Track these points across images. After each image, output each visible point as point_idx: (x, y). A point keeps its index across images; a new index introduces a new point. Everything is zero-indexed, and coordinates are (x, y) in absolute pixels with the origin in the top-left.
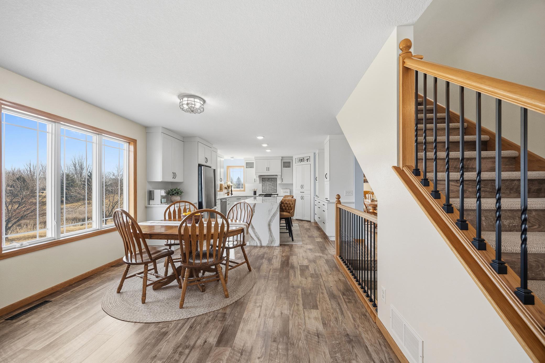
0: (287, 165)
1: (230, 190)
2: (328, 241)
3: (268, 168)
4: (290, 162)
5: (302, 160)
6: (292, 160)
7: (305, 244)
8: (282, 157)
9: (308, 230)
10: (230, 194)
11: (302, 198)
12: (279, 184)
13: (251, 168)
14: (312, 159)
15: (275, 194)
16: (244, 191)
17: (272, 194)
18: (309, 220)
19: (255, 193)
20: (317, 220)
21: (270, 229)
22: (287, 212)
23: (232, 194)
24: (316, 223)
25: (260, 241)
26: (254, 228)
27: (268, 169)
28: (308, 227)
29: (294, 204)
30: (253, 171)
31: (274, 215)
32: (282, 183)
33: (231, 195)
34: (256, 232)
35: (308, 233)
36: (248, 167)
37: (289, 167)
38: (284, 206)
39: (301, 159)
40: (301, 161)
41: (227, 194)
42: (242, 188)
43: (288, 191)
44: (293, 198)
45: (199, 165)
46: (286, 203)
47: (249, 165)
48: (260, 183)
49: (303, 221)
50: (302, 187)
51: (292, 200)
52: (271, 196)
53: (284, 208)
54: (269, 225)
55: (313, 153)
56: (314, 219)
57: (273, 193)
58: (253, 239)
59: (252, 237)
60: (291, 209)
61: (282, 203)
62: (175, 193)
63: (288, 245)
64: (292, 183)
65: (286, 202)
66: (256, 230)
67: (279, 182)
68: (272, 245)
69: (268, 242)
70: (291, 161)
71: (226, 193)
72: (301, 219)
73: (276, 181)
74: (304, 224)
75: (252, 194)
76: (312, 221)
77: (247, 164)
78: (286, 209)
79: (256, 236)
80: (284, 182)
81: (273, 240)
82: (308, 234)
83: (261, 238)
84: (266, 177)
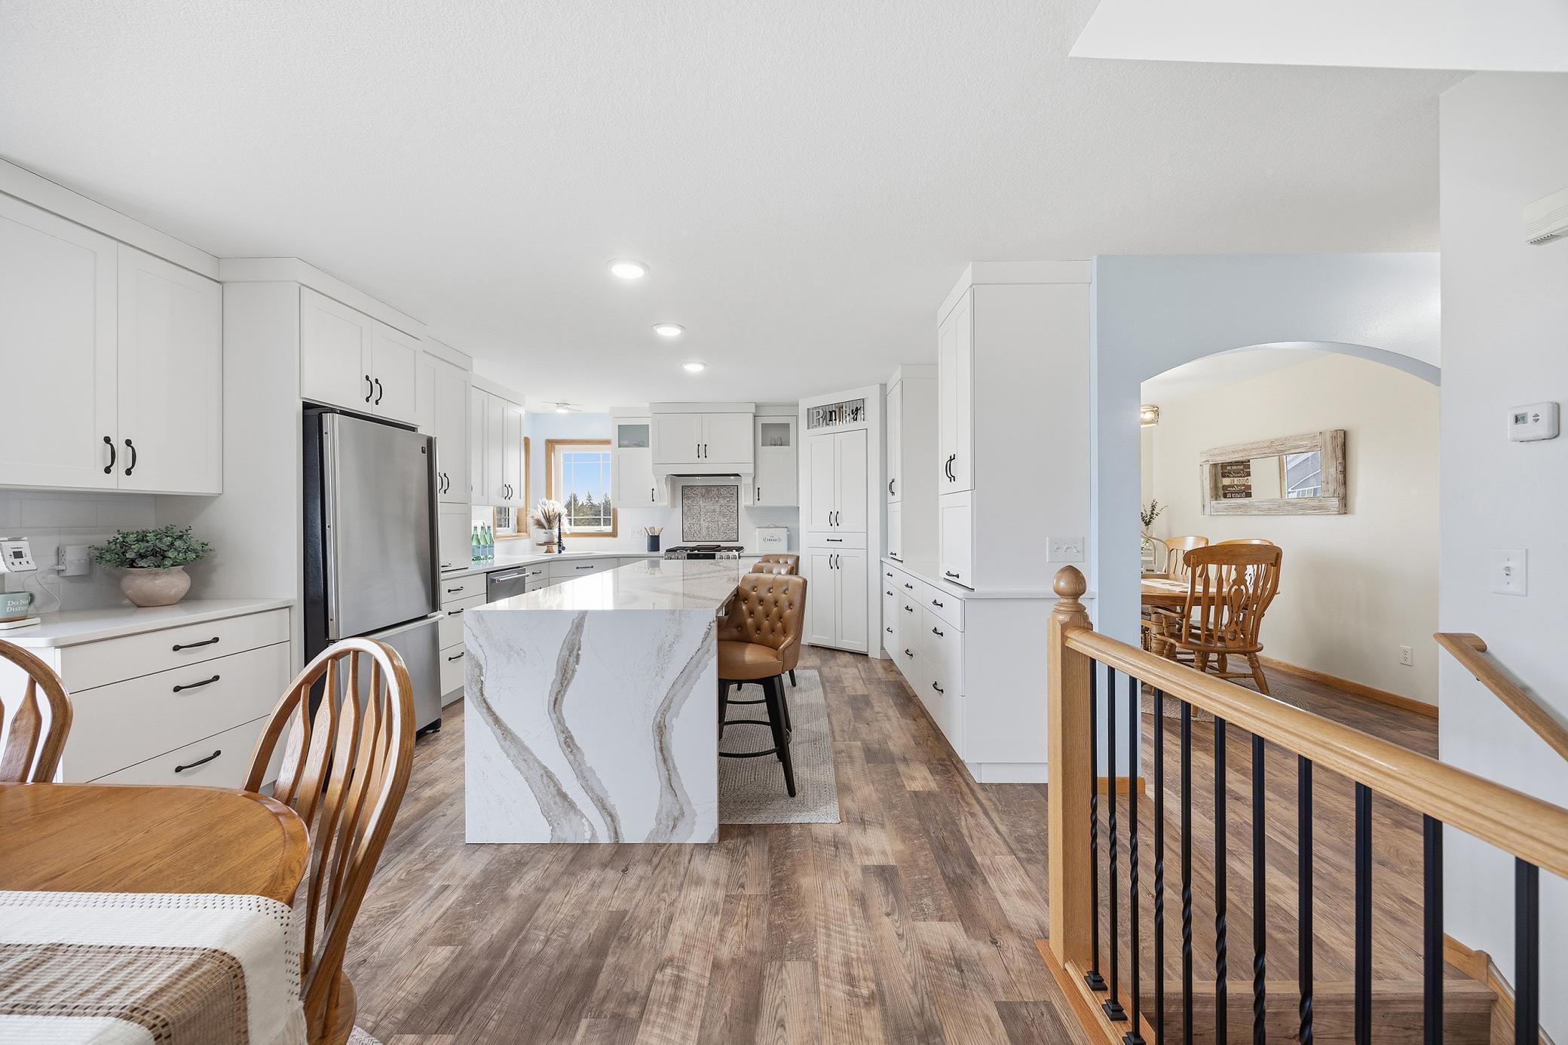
0: (775, 434)
1: (556, 531)
2: (965, 789)
3: (702, 448)
4: (789, 424)
5: (831, 415)
6: (797, 417)
7: (856, 822)
8: (757, 406)
9: (859, 704)
10: (555, 548)
11: (835, 562)
12: (747, 508)
13: (639, 445)
14: (872, 410)
15: (730, 549)
16: (614, 534)
17: (718, 548)
18: (863, 650)
19: (654, 543)
20: (894, 650)
21: (663, 750)
22: (762, 643)
23: (564, 548)
24: (889, 663)
25: (611, 815)
26: (575, 745)
27: (702, 450)
28: (860, 689)
29: (797, 603)
30: (644, 456)
31: (687, 675)
32: (758, 504)
33: (560, 552)
34: (591, 769)
35: (863, 728)
36: (626, 443)
37: (783, 442)
38: (751, 613)
39: (831, 413)
40: (831, 420)
41: (545, 548)
42: (607, 522)
43: (782, 533)
44: (794, 570)
45: (307, 406)
46: (761, 601)
47: (632, 436)
48: (674, 505)
49: (838, 655)
50: (834, 519)
51: (787, 582)
52: (713, 557)
53: (750, 620)
54: (661, 730)
55: (878, 385)
56: (882, 648)
57: (723, 544)
58: (572, 806)
59: (564, 796)
60: (785, 632)
61: (738, 597)
62: (142, 556)
63: (764, 828)
64: (795, 505)
65: (763, 592)
66: (590, 759)
67: (746, 499)
68: (675, 840)
69: (653, 825)
70: (791, 421)
71: (540, 545)
72: (832, 645)
73: (734, 498)
74: (843, 670)
75: (642, 547)
76: (875, 654)
77: (622, 429)
78: (758, 628)
79: (588, 789)
80: (764, 502)
81: (682, 814)
82: (864, 736)
83: (614, 800)
84: (699, 481)
